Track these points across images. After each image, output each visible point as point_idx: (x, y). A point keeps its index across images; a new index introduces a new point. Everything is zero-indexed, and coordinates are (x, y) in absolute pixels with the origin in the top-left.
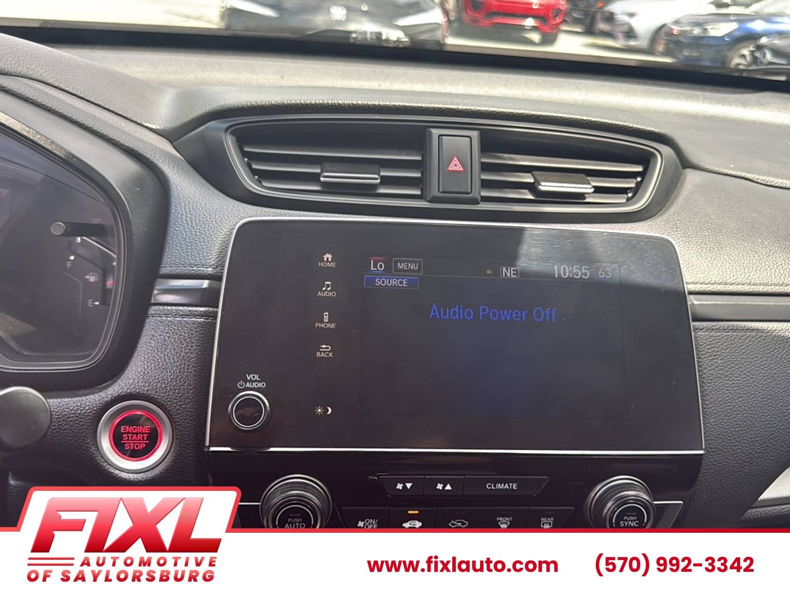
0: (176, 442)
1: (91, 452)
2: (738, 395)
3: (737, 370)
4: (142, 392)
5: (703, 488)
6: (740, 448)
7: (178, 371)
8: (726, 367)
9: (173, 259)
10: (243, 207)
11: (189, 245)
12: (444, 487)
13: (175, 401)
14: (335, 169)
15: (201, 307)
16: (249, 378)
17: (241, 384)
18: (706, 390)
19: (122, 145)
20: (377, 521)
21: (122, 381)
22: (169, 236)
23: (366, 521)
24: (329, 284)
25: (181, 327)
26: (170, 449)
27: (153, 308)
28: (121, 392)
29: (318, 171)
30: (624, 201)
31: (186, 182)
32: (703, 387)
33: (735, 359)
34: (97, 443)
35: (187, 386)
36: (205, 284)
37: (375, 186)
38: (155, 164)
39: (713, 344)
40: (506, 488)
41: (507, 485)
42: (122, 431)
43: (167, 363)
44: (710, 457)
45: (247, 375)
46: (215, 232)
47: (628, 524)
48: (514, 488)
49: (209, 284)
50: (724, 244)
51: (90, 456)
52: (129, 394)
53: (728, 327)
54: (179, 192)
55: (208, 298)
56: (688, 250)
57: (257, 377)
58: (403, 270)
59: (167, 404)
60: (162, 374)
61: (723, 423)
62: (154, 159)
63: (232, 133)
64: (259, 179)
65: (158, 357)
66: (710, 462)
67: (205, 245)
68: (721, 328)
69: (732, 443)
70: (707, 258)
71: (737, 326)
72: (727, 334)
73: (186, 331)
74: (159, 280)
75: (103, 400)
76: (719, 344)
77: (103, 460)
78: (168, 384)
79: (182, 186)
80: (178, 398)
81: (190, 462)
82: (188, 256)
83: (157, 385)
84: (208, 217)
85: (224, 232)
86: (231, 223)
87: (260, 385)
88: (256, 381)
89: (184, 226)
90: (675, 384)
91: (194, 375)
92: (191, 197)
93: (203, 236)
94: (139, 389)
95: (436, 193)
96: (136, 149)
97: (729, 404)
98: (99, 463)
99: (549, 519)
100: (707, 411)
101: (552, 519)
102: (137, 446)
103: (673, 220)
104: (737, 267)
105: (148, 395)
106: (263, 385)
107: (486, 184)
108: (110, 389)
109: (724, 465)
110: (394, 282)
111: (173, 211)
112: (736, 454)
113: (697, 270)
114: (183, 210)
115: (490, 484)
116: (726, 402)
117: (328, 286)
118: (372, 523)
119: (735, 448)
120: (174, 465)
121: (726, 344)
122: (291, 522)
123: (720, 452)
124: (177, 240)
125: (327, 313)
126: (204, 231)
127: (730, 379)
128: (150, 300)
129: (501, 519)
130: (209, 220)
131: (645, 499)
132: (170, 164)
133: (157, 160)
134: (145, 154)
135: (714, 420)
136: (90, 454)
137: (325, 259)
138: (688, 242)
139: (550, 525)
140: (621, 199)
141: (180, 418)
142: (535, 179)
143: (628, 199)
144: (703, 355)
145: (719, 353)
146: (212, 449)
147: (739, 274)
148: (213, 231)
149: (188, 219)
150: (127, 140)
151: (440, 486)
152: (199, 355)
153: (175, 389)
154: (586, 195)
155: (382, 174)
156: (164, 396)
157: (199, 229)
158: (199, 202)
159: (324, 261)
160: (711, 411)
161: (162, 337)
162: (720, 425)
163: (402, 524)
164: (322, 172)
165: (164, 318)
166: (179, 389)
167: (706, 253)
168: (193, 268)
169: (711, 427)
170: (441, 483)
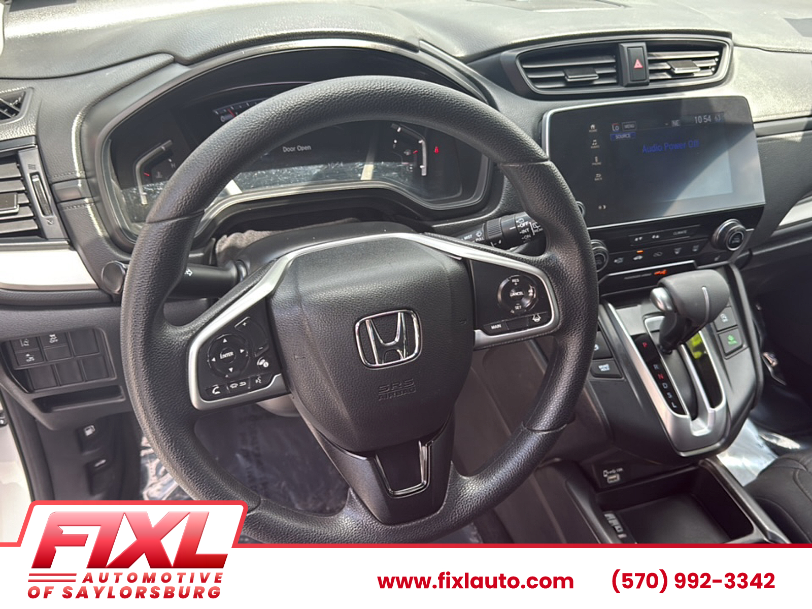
5: (762, 221)
14: (573, 73)
20: (623, 258)
23: (618, 259)
30: (711, 73)
37: (592, 81)
40: (682, 234)
41: (682, 232)
47: (735, 242)
48: (685, 233)
58: (627, 129)
101: (698, 246)
107: (653, 72)
110: (624, 136)
115: (675, 233)
117: (595, 142)
118: (621, 260)
125: (598, 157)
129: (676, 249)
131: (743, 229)
137: (592, 128)
139: (697, 249)
140: (709, 73)
142: (671, 66)
143: (714, 72)
151: (654, 237)
154: (694, 73)
155: (597, 72)
163: (634, 258)
164: (567, 75)
170: (655, 235)
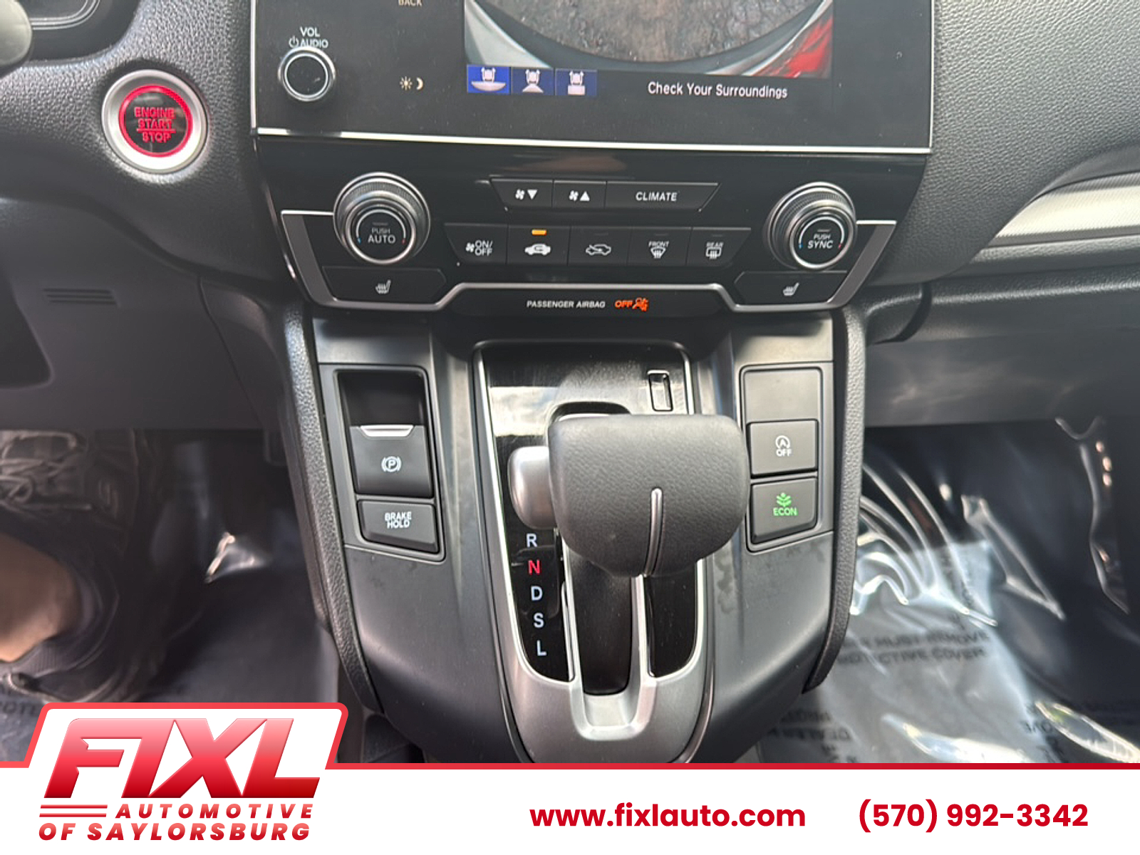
0: (211, 130)
1: (96, 143)
2: (987, 81)
3: (990, 45)
4: (157, 57)
5: (925, 210)
6: (982, 156)
7: (204, 26)
8: (976, 39)
12: (579, 197)
13: (205, 69)
16: (305, 35)
17: (294, 42)
18: (944, 71)
20: (492, 243)
21: (128, 40)
23: (477, 242)
26: (205, 142)
28: (128, 58)
32: (941, 66)
33: (989, 29)
34: (102, 131)
35: (220, 47)
40: (662, 200)
41: (663, 194)
42: (136, 114)
44: (939, 166)
45: (301, 29)
47: (818, 245)
48: (673, 199)
51: (96, 148)
52: (139, 60)
57: (315, 33)
59: (193, 75)
60: (182, 30)
61: (962, 119)
69: (971, 147)
77: (114, 155)
78: (192, 45)
80: (207, 65)
81: (233, 157)
83: (177, 47)
87: (320, 43)
88: (315, 39)
90: (901, 56)
91: (228, 32)
94: (152, 52)
97: (973, 92)
98: (108, 159)
99: (717, 244)
100: (942, 101)
101: (721, 244)
102: (159, 136)
105: (166, 62)
106: (326, 43)
109: (958, 178)
112: (975, 163)
115: (640, 193)
116: (970, 89)
118: (485, 247)
119: (974, 155)
120: (211, 162)
122: (375, 233)
123: (953, 160)
127: (980, 57)
129: (654, 244)
131: (844, 211)
135: (950, 113)
136: (96, 145)
139: (718, 253)
141: (215, 94)
144: (946, 20)
145: (967, 20)
146: (262, 131)
151: (574, 196)
153: (203, 52)
156: (188, 63)
160: (948, 101)
163: (524, 248)
166: (208, 53)
169: (945, 123)
170: (575, 191)
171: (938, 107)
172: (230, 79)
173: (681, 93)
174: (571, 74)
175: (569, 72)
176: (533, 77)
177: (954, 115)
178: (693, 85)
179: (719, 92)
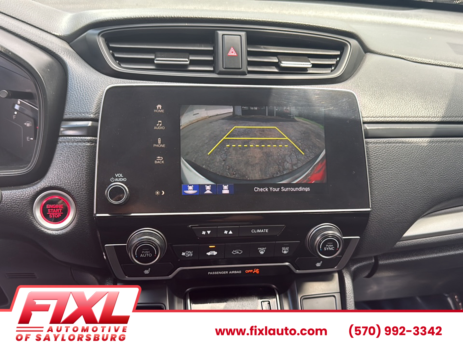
0: (78, 213)
1: (30, 220)
2: (391, 179)
3: (390, 165)
4: (57, 185)
5: (371, 230)
6: (392, 208)
7: (77, 173)
8: (384, 163)
9: (70, 110)
10: (110, 79)
11: (79, 101)
12: (228, 232)
13: (76, 190)
14: (163, 56)
15: (87, 136)
16: (117, 176)
17: (112, 179)
18: (373, 176)
19: (39, 45)
20: (192, 252)
21: (45, 179)
22: (68, 97)
23: (186, 252)
24: (160, 122)
25: (77, 148)
26: (75, 217)
27: (61, 138)
28: (45, 186)
29: (153, 57)
30: (330, 72)
31: (77, 66)
32: (371, 174)
33: (390, 159)
34: (33, 215)
35: (82, 181)
36: (90, 123)
37: (186, 66)
38: (59, 56)
39: (377, 151)
40: (262, 232)
41: (262, 230)
42: (47, 207)
43: (70, 169)
44: (375, 213)
45: (116, 174)
46: (94, 94)
47: (328, 249)
48: (266, 232)
49: (92, 123)
50: (385, 95)
51: (30, 222)
52: (50, 187)
53: (386, 141)
54: (73, 71)
55: (91, 131)
56: (364, 99)
57: (121, 175)
59: (72, 192)
60: (67, 175)
61: (382, 194)
62: (58, 53)
63: (102, 36)
64: (119, 63)
65: (65, 166)
66: (375, 215)
67: (88, 101)
68: (382, 142)
69: (388, 205)
70: (375, 103)
71: (391, 140)
72: (385, 145)
73: (80, 151)
74: (63, 122)
75: (35, 190)
76: (381, 151)
77: (37, 224)
78: (71, 180)
79: (75, 68)
80: (77, 188)
81: (86, 223)
82: (79, 108)
83: (65, 181)
84: (90, 85)
85: (99, 94)
86: (103, 88)
87: (123, 180)
88: (121, 177)
89: (76, 91)
90: (355, 173)
91: (86, 175)
92: (80, 74)
93: (87, 96)
94: (55, 184)
95: (221, 69)
96: (47, 47)
97: (386, 184)
98: (35, 226)
99: (286, 248)
100: (373, 188)
101: (288, 248)
102: (56, 216)
103: (357, 82)
104: (392, 107)
105: (60, 187)
106: (125, 179)
107: (250, 64)
108: (39, 184)
109: (383, 217)
111: (69, 82)
113: (369, 110)
114: (75, 81)
115: (253, 230)
116: (384, 182)
117: (160, 123)
118: (190, 253)
119: (389, 208)
120: (77, 225)
121: (384, 151)
122: (143, 253)
123: (381, 210)
124: (72, 99)
125: (160, 139)
126: (88, 93)
127: (387, 170)
128: (59, 134)
129: (260, 249)
130: (91, 87)
131: (338, 236)
132: (67, 56)
133: (60, 53)
134: (52, 50)
135: (377, 192)
136: (30, 221)
137: (158, 108)
138: (365, 94)
139: (287, 251)
140: (328, 71)
141: (79, 199)
142: (279, 60)
143: (332, 71)
144: (371, 157)
145: (380, 156)
146: (98, 215)
147: (393, 111)
148: (93, 93)
149: (78, 87)
150: (41, 42)
151: (226, 232)
152: (88, 164)
153: (76, 183)
154: (308, 69)
155: (191, 58)
156: (69, 187)
157: (85, 92)
158: (84, 77)
159: (157, 109)
160: (376, 187)
161: (66, 154)
162: (380, 195)
163: (206, 253)
164: (155, 57)
165: (67, 144)
166: (78, 183)
167: (374, 100)
168: (82, 115)
169: (375, 196)
170: (226, 230)
171: (372, 190)
172: (86, 193)
173: (268, 191)
174: (223, 186)
175: (223, 185)
176: (208, 188)
177: (379, 193)
178: (272, 188)
179: (283, 190)
